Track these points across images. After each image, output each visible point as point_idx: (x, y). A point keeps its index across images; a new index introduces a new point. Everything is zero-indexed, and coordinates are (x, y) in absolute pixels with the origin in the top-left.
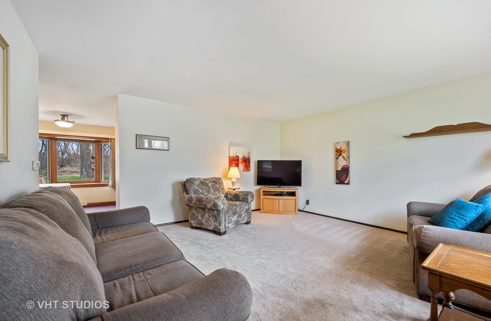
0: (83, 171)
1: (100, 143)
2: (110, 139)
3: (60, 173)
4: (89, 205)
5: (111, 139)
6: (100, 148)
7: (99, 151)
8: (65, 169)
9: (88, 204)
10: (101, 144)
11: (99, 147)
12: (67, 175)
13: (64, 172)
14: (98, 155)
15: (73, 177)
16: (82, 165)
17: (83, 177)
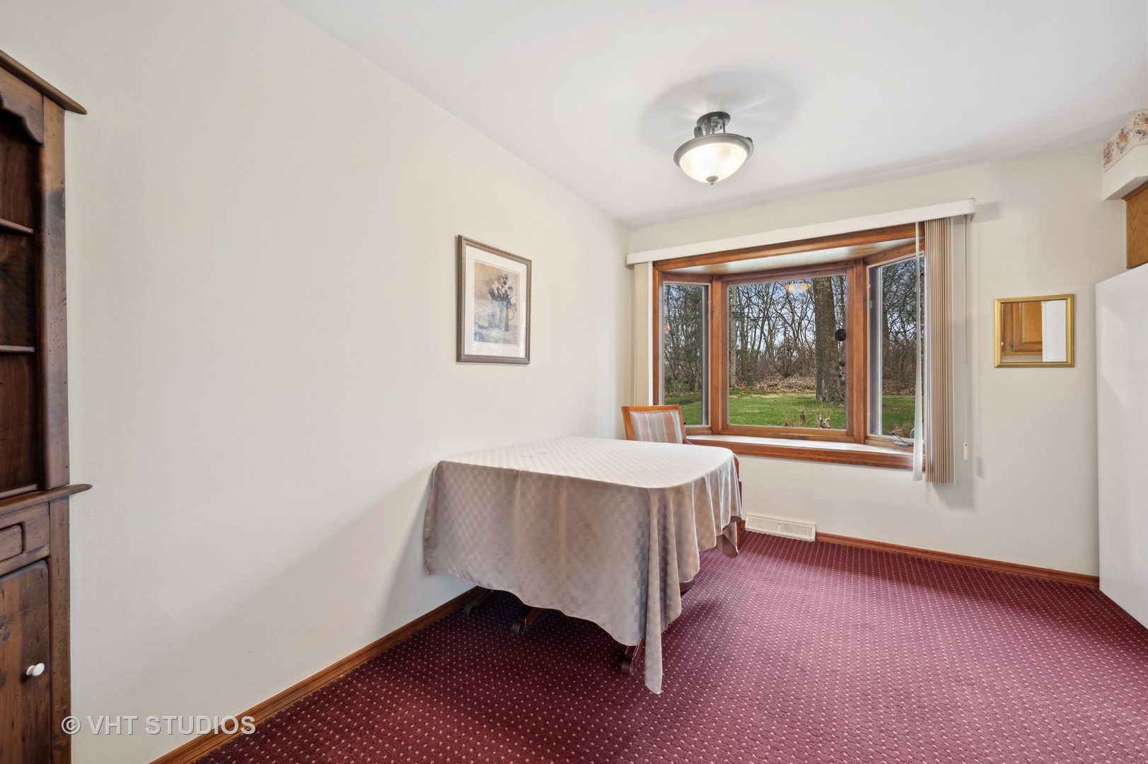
0: (821, 386)
1: (868, 267)
2: (917, 227)
3: (783, 390)
4: (822, 544)
5: (922, 224)
6: (869, 286)
7: (865, 300)
8: (792, 380)
9: (817, 534)
10: (873, 271)
11: (865, 285)
12: (793, 394)
13: (790, 387)
14: (862, 321)
15: (804, 400)
16: (820, 371)
17: (821, 399)
